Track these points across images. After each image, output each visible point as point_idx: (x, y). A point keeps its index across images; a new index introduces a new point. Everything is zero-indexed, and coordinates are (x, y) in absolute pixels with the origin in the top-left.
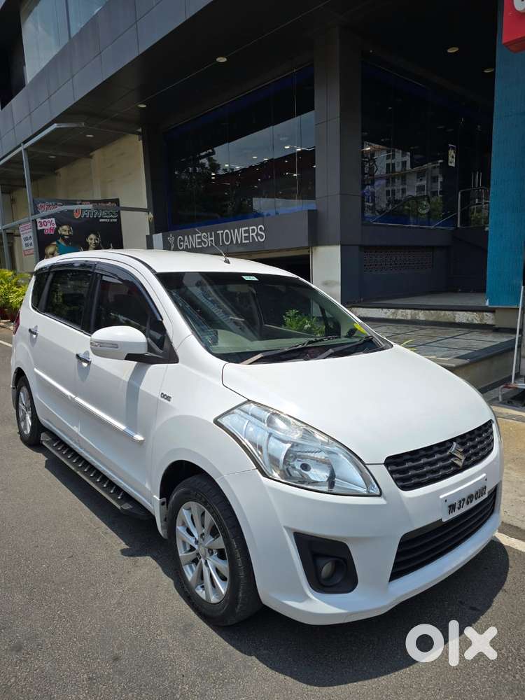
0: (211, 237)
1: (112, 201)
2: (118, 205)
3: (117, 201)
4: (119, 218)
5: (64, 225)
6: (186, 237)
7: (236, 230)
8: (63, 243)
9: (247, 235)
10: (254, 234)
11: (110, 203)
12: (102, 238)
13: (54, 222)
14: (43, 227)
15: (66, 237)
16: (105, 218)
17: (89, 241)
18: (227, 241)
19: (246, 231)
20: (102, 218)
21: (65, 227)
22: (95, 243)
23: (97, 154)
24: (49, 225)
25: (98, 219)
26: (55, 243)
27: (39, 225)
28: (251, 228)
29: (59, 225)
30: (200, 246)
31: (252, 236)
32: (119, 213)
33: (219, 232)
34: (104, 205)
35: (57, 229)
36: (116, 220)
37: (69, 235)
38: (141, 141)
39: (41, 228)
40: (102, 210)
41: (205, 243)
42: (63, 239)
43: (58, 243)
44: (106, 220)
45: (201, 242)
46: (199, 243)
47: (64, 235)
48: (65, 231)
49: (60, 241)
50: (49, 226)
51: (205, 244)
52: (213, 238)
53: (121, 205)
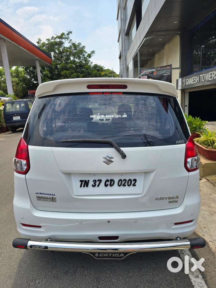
1: (169, 66)
3: (171, 66)
4: (171, 73)
5: (150, 78)
6: (189, 79)
7: (207, 74)
9: (211, 76)
10: (214, 75)
18: (203, 80)
19: (211, 74)
20: (164, 74)
28: (213, 72)
31: (213, 76)
32: (171, 71)
33: (201, 76)
34: (165, 68)
36: (169, 74)
38: (179, 38)
40: (165, 70)
41: (195, 81)
44: (166, 74)
52: (198, 79)
53: (173, 67)
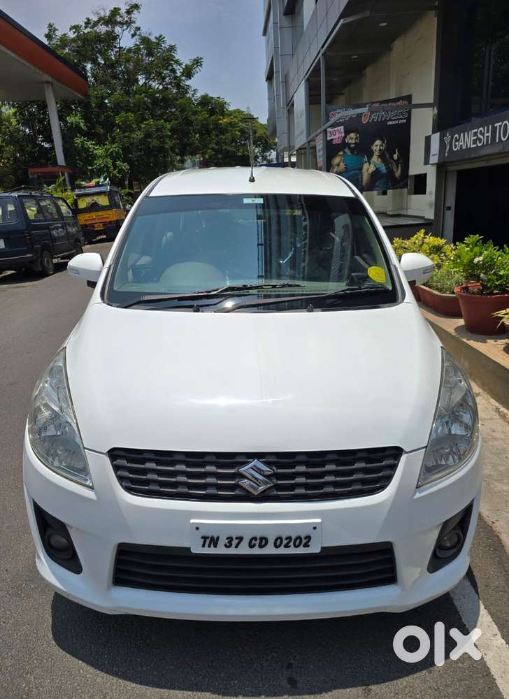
0: (488, 132)
1: (403, 98)
2: (410, 102)
3: (409, 98)
4: (409, 119)
5: (352, 132)
6: (462, 135)
8: (349, 153)
11: (401, 101)
12: (387, 144)
13: (342, 130)
14: (333, 137)
15: (352, 146)
16: (394, 120)
17: (374, 148)
18: (504, 137)
20: (390, 120)
21: (352, 135)
22: (380, 150)
23: (397, 44)
24: (337, 134)
25: (386, 121)
26: (341, 153)
27: (328, 134)
29: (347, 132)
30: (475, 145)
32: (409, 113)
33: (497, 125)
34: (393, 104)
35: (345, 138)
36: (405, 121)
37: (356, 143)
38: (436, 18)
39: (331, 138)
40: (391, 111)
41: (480, 140)
42: (349, 148)
43: (344, 152)
44: (394, 122)
45: (476, 140)
46: (475, 142)
47: (350, 144)
48: (352, 139)
49: (346, 150)
50: (337, 136)
51: (480, 142)
52: (489, 134)
53: (414, 102)
